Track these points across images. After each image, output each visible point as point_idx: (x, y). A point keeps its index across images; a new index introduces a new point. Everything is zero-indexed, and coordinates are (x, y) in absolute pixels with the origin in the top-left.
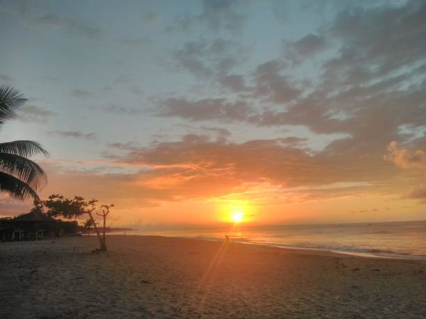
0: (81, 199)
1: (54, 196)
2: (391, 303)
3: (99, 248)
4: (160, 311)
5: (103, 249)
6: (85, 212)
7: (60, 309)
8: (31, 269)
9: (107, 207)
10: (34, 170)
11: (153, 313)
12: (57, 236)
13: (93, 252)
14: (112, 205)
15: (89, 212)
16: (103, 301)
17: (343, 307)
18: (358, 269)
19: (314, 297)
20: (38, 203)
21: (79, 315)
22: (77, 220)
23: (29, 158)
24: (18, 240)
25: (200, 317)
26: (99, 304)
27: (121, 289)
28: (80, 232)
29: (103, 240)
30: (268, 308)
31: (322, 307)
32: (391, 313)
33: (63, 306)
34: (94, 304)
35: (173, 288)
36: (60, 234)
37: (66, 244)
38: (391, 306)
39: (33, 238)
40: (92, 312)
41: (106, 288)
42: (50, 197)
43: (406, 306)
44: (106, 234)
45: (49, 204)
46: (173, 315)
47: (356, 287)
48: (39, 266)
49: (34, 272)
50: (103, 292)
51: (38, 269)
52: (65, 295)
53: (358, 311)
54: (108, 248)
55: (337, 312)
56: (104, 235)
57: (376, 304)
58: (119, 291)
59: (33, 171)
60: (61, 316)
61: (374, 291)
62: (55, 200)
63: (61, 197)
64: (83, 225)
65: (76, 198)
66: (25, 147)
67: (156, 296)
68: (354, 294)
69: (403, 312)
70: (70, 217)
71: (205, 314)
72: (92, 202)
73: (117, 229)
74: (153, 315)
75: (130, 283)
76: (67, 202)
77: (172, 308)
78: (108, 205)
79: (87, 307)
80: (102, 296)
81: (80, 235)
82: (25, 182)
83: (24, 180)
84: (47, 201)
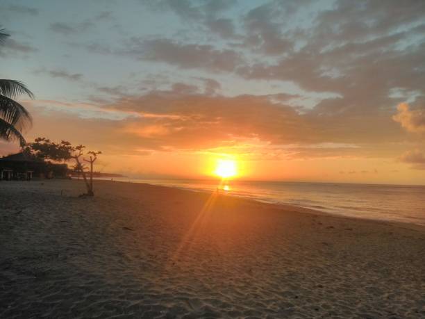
0: (68, 144)
1: (40, 139)
2: (355, 260)
3: (86, 192)
4: (136, 257)
5: (91, 194)
6: (72, 157)
7: (42, 250)
8: (16, 209)
9: (95, 154)
10: (18, 111)
11: (131, 258)
12: (47, 178)
13: (80, 196)
14: (100, 153)
15: (76, 157)
16: (84, 244)
17: (310, 262)
18: (332, 227)
19: (284, 251)
20: (25, 145)
21: (60, 256)
22: (66, 163)
23: (13, 98)
24: (7, 180)
25: (174, 264)
26: (79, 247)
27: (103, 234)
28: (70, 175)
29: (90, 185)
30: (238, 259)
31: (289, 261)
32: (353, 270)
33: (45, 248)
34: (74, 247)
35: (152, 236)
36: (50, 176)
37: (55, 186)
38: (355, 263)
39: (23, 179)
40: (72, 254)
41: (89, 232)
42: (36, 140)
43: (369, 264)
44: (94, 178)
45: (36, 146)
46: (149, 261)
47: (327, 244)
48: (25, 208)
49: (19, 213)
50: (86, 236)
51: (23, 211)
52: (47, 237)
53: (322, 266)
54: (96, 194)
55: (302, 266)
56: (91, 180)
57: (341, 260)
58: (101, 236)
59: (17, 113)
60: (42, 257)
61: (344, 249)
62: (42, 143)
63: (48, 141)
64: (73, 168)
65: (63, 142)
66: (8, 87)
67: (135, 242)
68: (323, 250)
69: (365, 270)
70: (60, 160)
71: (179, 261)
72: (79, 148)
73: (107, 175)
74: (130, 260)
75: (113, 229)
76: (54, 146)
77: (149, 255)
78: (96, 151)
79: (68, 249)
80: (83, 240)
81: (70, 178)
82: (10, 123)
83: (8, 120)
84: (34, 144)
